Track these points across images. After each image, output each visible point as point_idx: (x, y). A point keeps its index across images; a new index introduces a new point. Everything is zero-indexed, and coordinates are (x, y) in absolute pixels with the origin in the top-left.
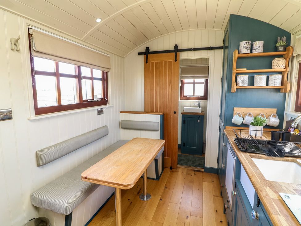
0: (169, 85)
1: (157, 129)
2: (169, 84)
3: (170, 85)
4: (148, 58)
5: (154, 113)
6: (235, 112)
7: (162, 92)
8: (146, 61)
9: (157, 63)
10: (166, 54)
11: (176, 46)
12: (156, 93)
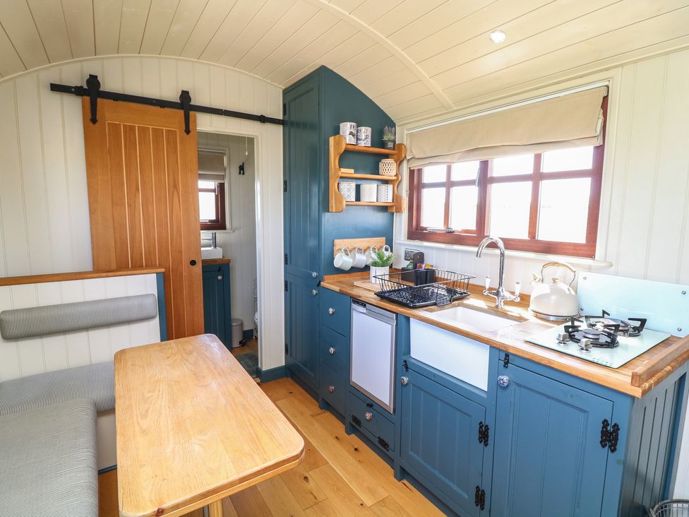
0: (173, 194)
1: (154, 314)
2: (172, 189)
3: (175, 193)
4: (98, 108)
5: (145, 271)
6: (336, 248)
7: (150, 210)
8: (92, 117)
9: (132, 128)
10: (159, 108)
11: (185, 95)
12: (132, 216)
